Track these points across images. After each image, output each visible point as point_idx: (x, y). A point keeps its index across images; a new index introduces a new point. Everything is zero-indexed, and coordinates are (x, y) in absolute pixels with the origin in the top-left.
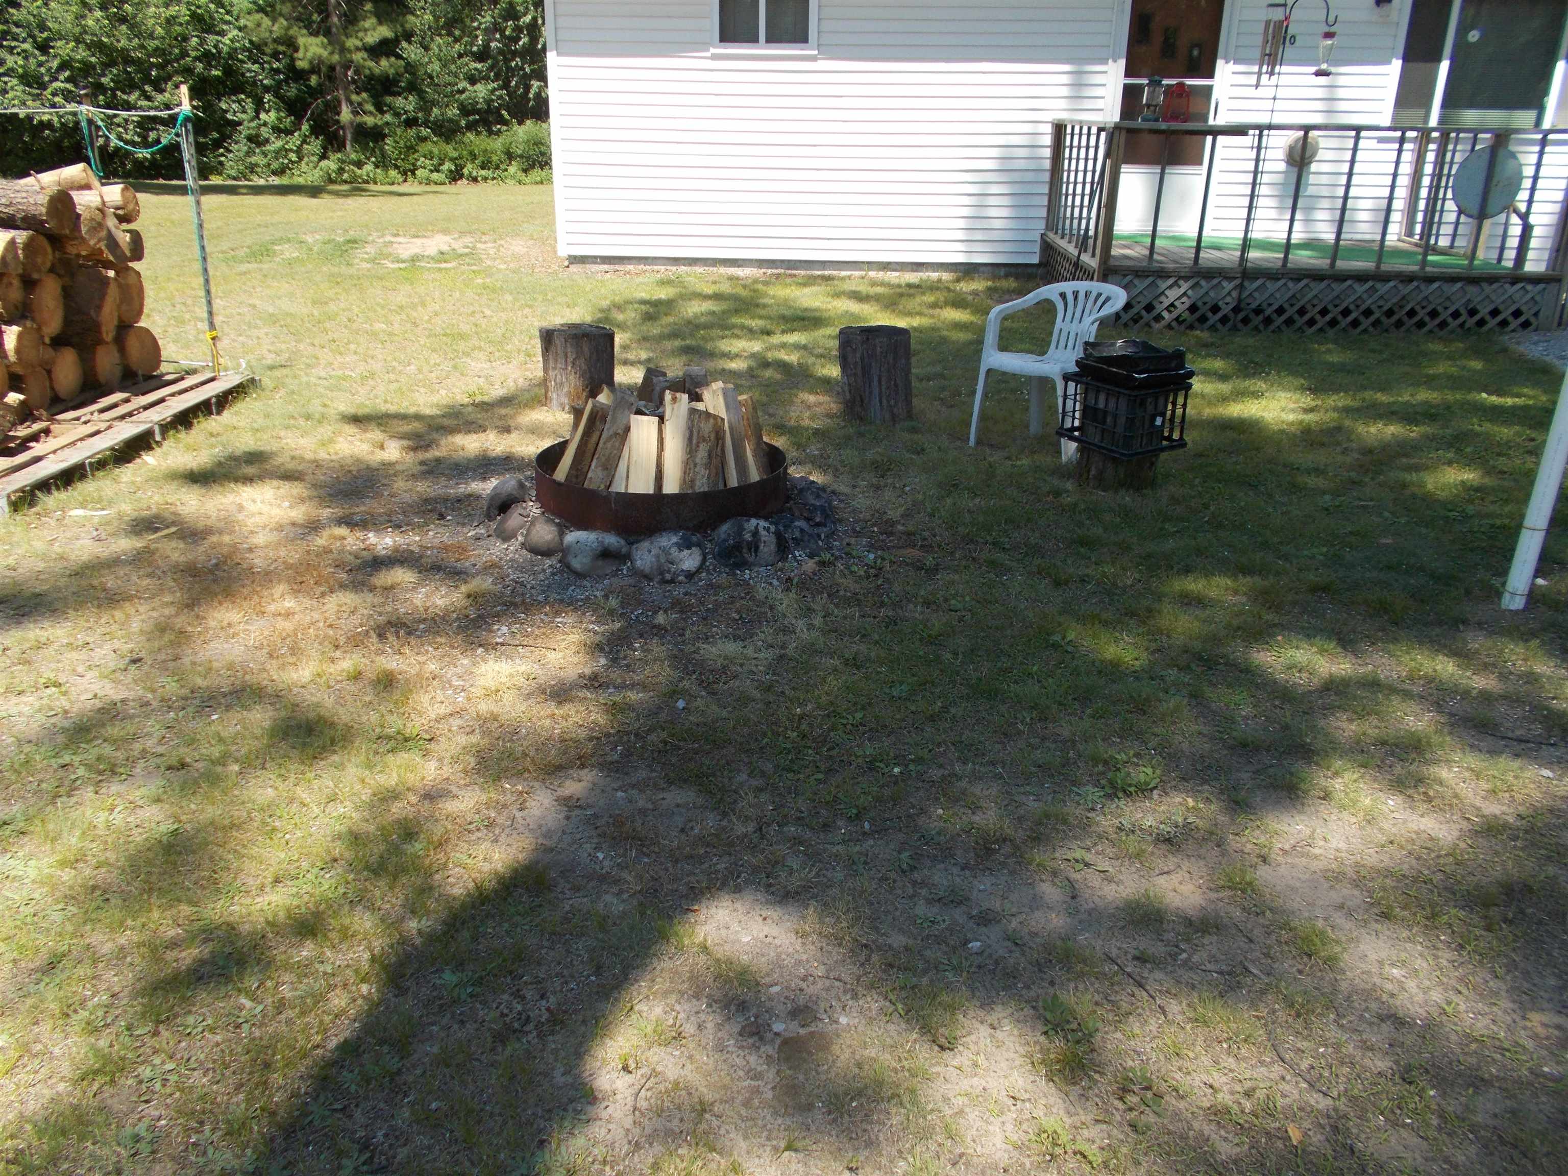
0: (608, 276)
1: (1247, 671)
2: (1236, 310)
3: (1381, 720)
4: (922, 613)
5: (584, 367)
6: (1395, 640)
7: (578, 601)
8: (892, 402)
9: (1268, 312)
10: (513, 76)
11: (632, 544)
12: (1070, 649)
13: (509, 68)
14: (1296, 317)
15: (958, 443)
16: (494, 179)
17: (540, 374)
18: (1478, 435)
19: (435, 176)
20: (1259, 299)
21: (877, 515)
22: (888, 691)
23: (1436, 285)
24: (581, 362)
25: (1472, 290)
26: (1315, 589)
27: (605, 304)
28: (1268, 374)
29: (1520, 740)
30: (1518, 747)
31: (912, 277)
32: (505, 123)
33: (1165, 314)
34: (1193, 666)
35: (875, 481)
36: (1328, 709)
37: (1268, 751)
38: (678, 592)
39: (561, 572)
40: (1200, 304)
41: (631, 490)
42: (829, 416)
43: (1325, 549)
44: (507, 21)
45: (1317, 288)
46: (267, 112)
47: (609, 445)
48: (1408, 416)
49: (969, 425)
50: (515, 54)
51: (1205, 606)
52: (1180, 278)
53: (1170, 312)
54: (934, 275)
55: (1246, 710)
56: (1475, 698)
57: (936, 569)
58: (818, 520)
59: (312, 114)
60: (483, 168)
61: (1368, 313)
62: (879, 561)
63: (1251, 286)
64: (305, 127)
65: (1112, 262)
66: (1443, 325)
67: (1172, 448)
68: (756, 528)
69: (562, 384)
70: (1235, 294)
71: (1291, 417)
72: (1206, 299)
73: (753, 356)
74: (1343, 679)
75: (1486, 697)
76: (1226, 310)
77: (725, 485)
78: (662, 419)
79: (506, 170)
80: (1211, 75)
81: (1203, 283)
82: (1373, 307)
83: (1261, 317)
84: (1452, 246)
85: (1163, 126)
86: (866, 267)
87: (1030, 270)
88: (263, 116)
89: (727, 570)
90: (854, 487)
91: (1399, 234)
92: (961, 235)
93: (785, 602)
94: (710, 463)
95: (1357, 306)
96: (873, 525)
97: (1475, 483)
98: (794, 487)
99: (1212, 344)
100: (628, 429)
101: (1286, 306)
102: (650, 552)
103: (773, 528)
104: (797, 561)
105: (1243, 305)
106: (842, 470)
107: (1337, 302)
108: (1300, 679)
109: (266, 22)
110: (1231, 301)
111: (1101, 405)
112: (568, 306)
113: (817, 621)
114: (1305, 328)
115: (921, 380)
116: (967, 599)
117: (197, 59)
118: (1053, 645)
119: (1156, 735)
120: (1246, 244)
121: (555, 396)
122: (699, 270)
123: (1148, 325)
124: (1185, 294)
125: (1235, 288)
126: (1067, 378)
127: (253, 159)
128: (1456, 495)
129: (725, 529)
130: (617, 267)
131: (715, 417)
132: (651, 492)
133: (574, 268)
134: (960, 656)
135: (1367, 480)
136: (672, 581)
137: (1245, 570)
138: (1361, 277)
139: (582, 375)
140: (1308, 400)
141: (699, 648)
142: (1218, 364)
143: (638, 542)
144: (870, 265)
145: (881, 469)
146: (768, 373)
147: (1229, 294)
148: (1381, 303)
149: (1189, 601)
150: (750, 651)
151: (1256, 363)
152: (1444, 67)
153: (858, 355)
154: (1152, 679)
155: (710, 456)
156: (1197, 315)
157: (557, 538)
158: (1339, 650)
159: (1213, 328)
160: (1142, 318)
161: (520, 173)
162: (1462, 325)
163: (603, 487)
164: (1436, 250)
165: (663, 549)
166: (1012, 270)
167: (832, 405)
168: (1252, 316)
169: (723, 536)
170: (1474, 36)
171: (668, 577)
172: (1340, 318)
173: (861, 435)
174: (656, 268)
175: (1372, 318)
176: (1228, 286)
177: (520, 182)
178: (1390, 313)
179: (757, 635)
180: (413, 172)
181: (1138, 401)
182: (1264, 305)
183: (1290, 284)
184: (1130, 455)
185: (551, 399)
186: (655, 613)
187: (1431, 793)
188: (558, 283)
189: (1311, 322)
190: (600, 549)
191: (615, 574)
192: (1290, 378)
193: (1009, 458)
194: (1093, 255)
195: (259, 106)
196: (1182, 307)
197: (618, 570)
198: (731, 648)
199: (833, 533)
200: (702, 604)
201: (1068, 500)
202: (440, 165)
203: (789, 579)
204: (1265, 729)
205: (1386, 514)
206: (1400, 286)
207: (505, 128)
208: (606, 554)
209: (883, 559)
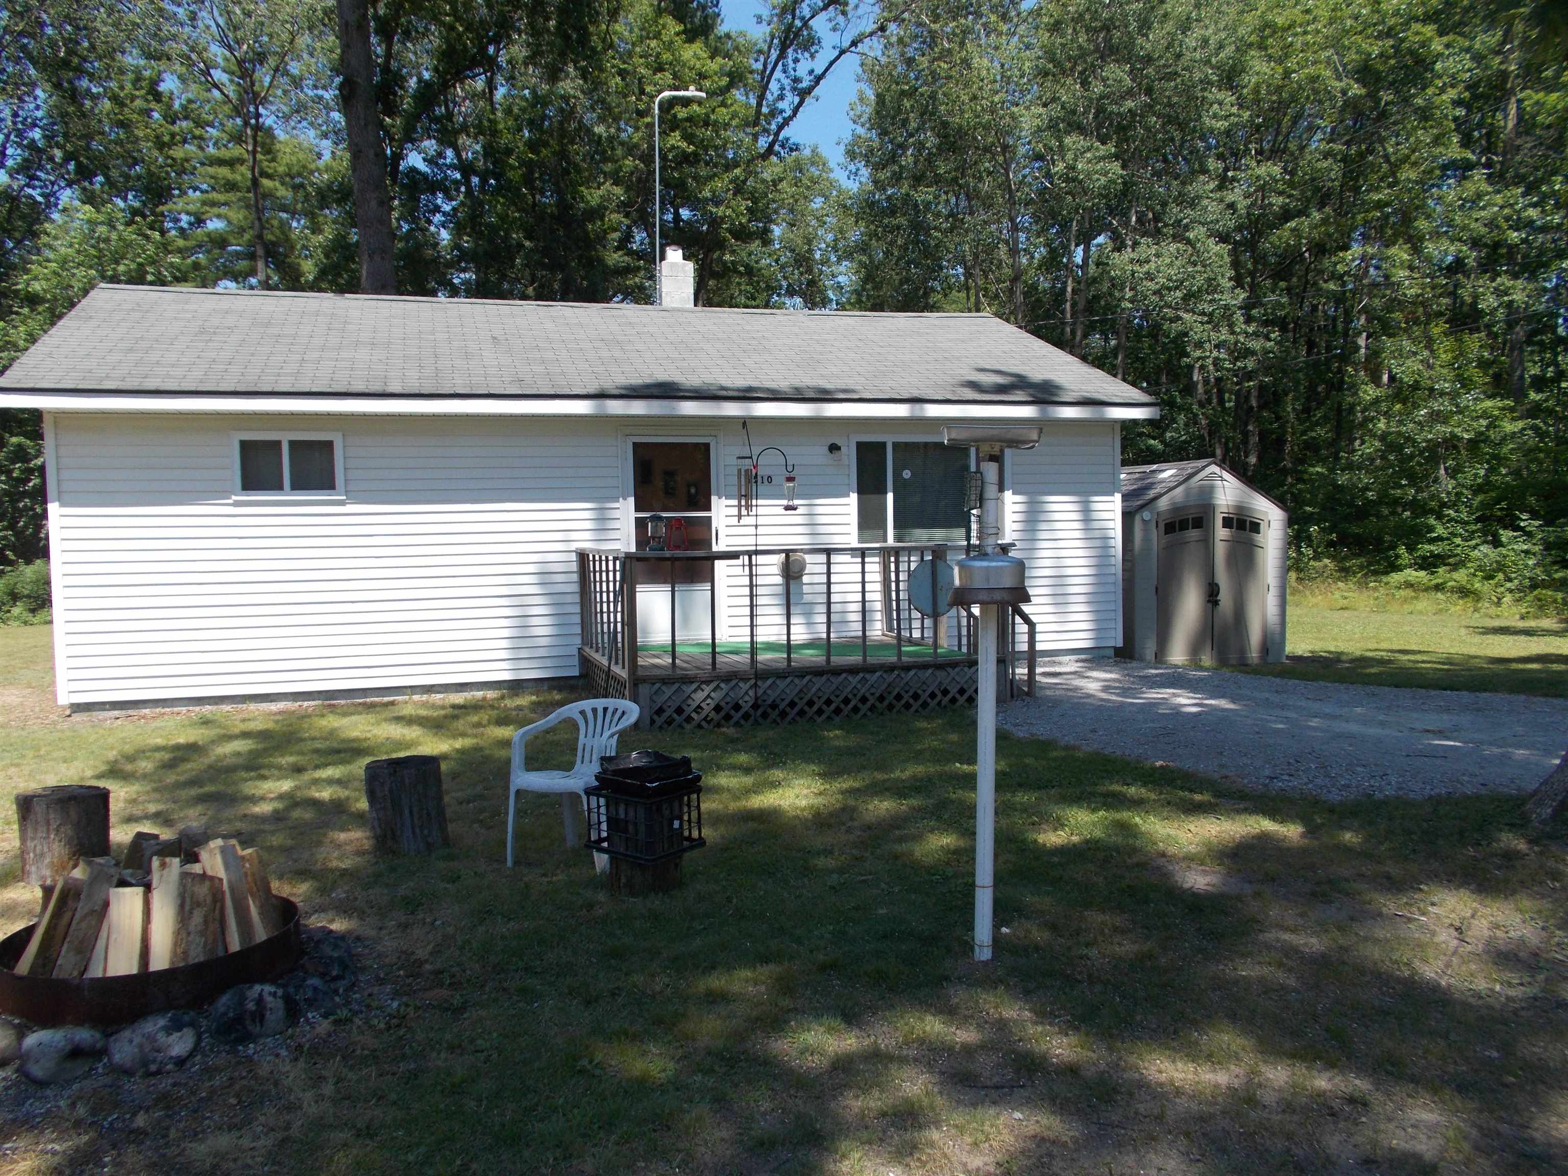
0: (119, 722)
1: (766, 1063)
2: (755, 706)
3: (882, 1091)
4: (446, 1060)
5: (70, 832)
6: (892, 1007)
7: (35, 1116)
8: (426, 832)
9: (782, 706)
10: (21, 516)
11: (111, 1035)
12: (597, 1072)
13: (15, 509)
14: (806, 708)
15: (495, 866)
17: (17, 843)
18: (952, 802)
20: (773, 695)
21: (403, 956)
22: (403, 1158)
23: (912, 673)
24: (68, 830)
25: (941, 674)
26: (823, 968)
27: (112, 755)
28: (785, 763)
29: (996, 1087)
30: (994, 1094)
31: (458, 698)
32: (11, 563)
33: (694, 715)
34: (716, 1068)
35: (403, 919)
36: (840, 1088)
37: (783, 1145)
38: (165, 1084)
39: (16, 1084)
40: (723, 704)
41: (111, 973)
42: (359, 853)
43: (831, 928)
44: (15, 463)
45: (819, 682)
47: (84, 925)
48: (900, 791)
49: (505, 846)
50: (25, 494)
51: (728, 1002)
52: (703, 682)
53: (698, 713)
54: (479, 694)
55: (766, 1106)
56: (959, 1053)
57: (462, 1008)
58: (335, 973)
61: (864, 700)
62: (402, 1009)
63: (764, 685)
65: (640, 673)
66: (925, 705)
67: (692, 848)
68: (261, 995)
69: (42, 855)
70: (751, 693)
71: (804, 803)
72: (728, 699)
73: (281, 797)
74: (848, 1055)
75: (968, 1050)
76: (746, 707)
77: (226, 949)
78: (148, 888)
79: (9, 611)
80: (708, 508)
81: (723, 685)
82: (867, 695)
83: (777, 712)
84: (923, 638)
85: (667, 554)
86: (409, 691)
87: (572, 682)
89: (227, 1048)
90: (381, 929)
91: (882, 630)
92: (504, 654)
93: (292, 1075)
94: (206, 929)
95: (855, 695)
96: (399, 969)
97: (952, 847)
98: (310, 939)
99: (738, 739)
100: (106, 904)
101: (796, 700)
102: (131, 1041)
103: (280, 992)
104: (310, 1024)
105: (760, 702)
106: (368, 911)
107: (838, 693)
108: (814, 1062)
110: (749, 699)
111: (622, 816)
112: (65, 761)
113: (328, 1089)
114: (816, 717)
115: (461, 803)
116: (495, 1035)
118: (580, 1071)
119: (679, 1151)
120: (754, 648)
121: (33, 869)
122: (226, 708)
123: (680, 726)
124: (708, 696)
125: (751, 687)
126: (589, 792)
128: (939, 860)
129: (225, 1001)
130: (130, 712)
131: (212, 878)
132: (135, 971)
133: (77, 717)
134: (485, 1102)
135: (867, 855)
136: (158, 1072)
137: (765, 960)
138: (852, 670)
139: (69, 843)
140: (818, 785)
141: (184, 1150)
142: (743, 758)
143: (116, 1032)
144: (414, 689)
145: (411, 905)
146: (296, 814)
147: (746, 693)
148: (873, 691)
149: (715, 999)
150: (246, 1142)
151: (775, 754)
152: (890, 497)
153: (386, 789)
154: (677, 1089)
155: (206, 922)
156: (723, 713)
157: (14, 1043)
158: (843, 1026)
159: (737, 724)
160: (674, 720)
161: (25, 614)
162: (939, 703)
163: (75, 973)
164: (911, 641)
165: (151, 1038)
166: (555, 683)
167: (365, 841)
168: (769, 710)
169: (222, 1010)
170: (907, 474)
171: (153, 1068)
172: (842, 706)
173: (393, 869)
174: (176, 709)
175: (869, 704)
176: (744, 686)
177: (25, 623)
178: (881, 698)
179: (257, 1119)
181: (654, 808)
182: (778, 701)
183: (797, 681)
184: (653, 860)
185: (29, 873)
186: (134, 1115)
187: (924, 1158)
188: (56, 735)
189: (820, 712)
190: (69, 1047)
191: (87, 1075)
192: (804, 765)
193: (544, 875)
194: (624, 667)
196: (707, 708)
197: (91, 1069)
198: (224, 1141)
199: (354, 985)
200: (193, 1093)
201: (599, 912)
203: (300, 1047)
204: (783, 1122)
205: (883, 885)
206: (885, 676)
207: (9, 568)
208: (76, 1053)
209: (407, 1005)
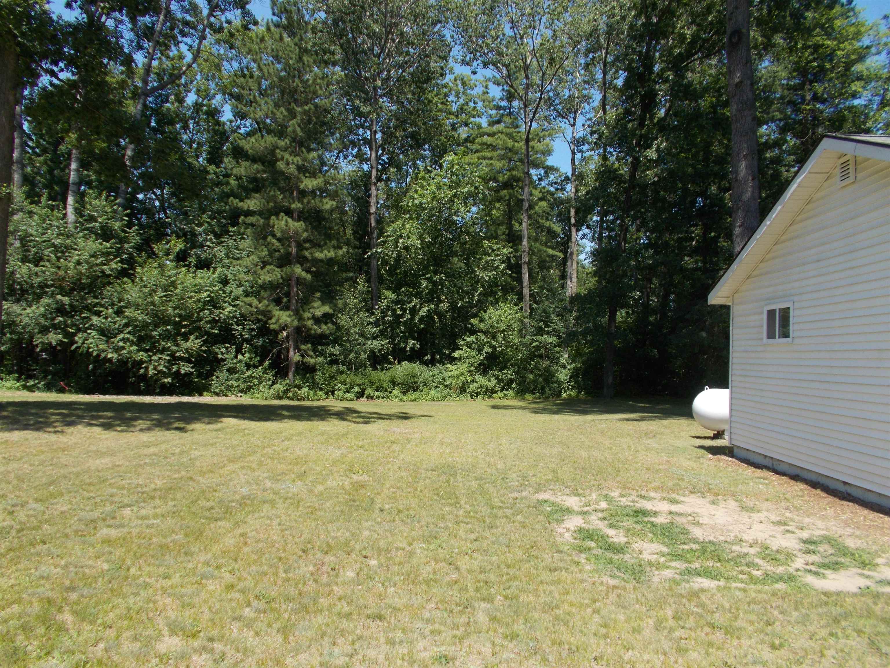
16: (383, 397)
19: (348, 395)
46: (243, 355)
59: (272, 356)
60: (377, 391)
64: (266, 363)
79: (392, 392)
88: (240, 357)
109: (255, 302)
117: (207, 322)
127: (230, 383)
161: (400, 394)
177: (400, 400)
180: (333, 393)
195: (239, 351)
202: (351, 388)
207: (391, 366)
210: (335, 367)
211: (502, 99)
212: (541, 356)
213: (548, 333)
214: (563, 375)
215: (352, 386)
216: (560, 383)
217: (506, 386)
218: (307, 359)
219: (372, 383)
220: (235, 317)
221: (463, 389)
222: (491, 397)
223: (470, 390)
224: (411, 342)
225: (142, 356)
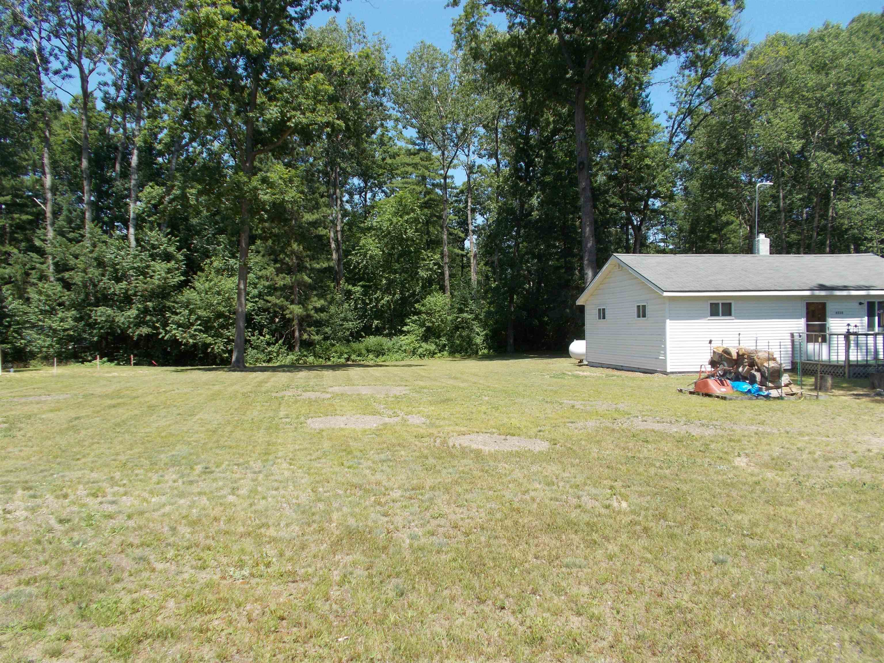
46: (264, 336)
59: (284, 336)
64: (281, 342)
80: (825, 321)
88: (262, 338)
130: (683, 374)
133: (671, 375)
152: (876, 318)
174: (693, 374)
195: (261, 334)
210: (329, 342)
211: (418, 138)
212: (463, 328)
213: (467, 312)
214: (479, 340)
215: (342, 354)
216: (477, 345)
217: (442, 349)
218: (313, 337)
219: (354, 352)
220: (254, 310)
221: (414, 352)
222: (432, 357)
223: (419, 353)
224: (376, 322)
225: (209, 340)
